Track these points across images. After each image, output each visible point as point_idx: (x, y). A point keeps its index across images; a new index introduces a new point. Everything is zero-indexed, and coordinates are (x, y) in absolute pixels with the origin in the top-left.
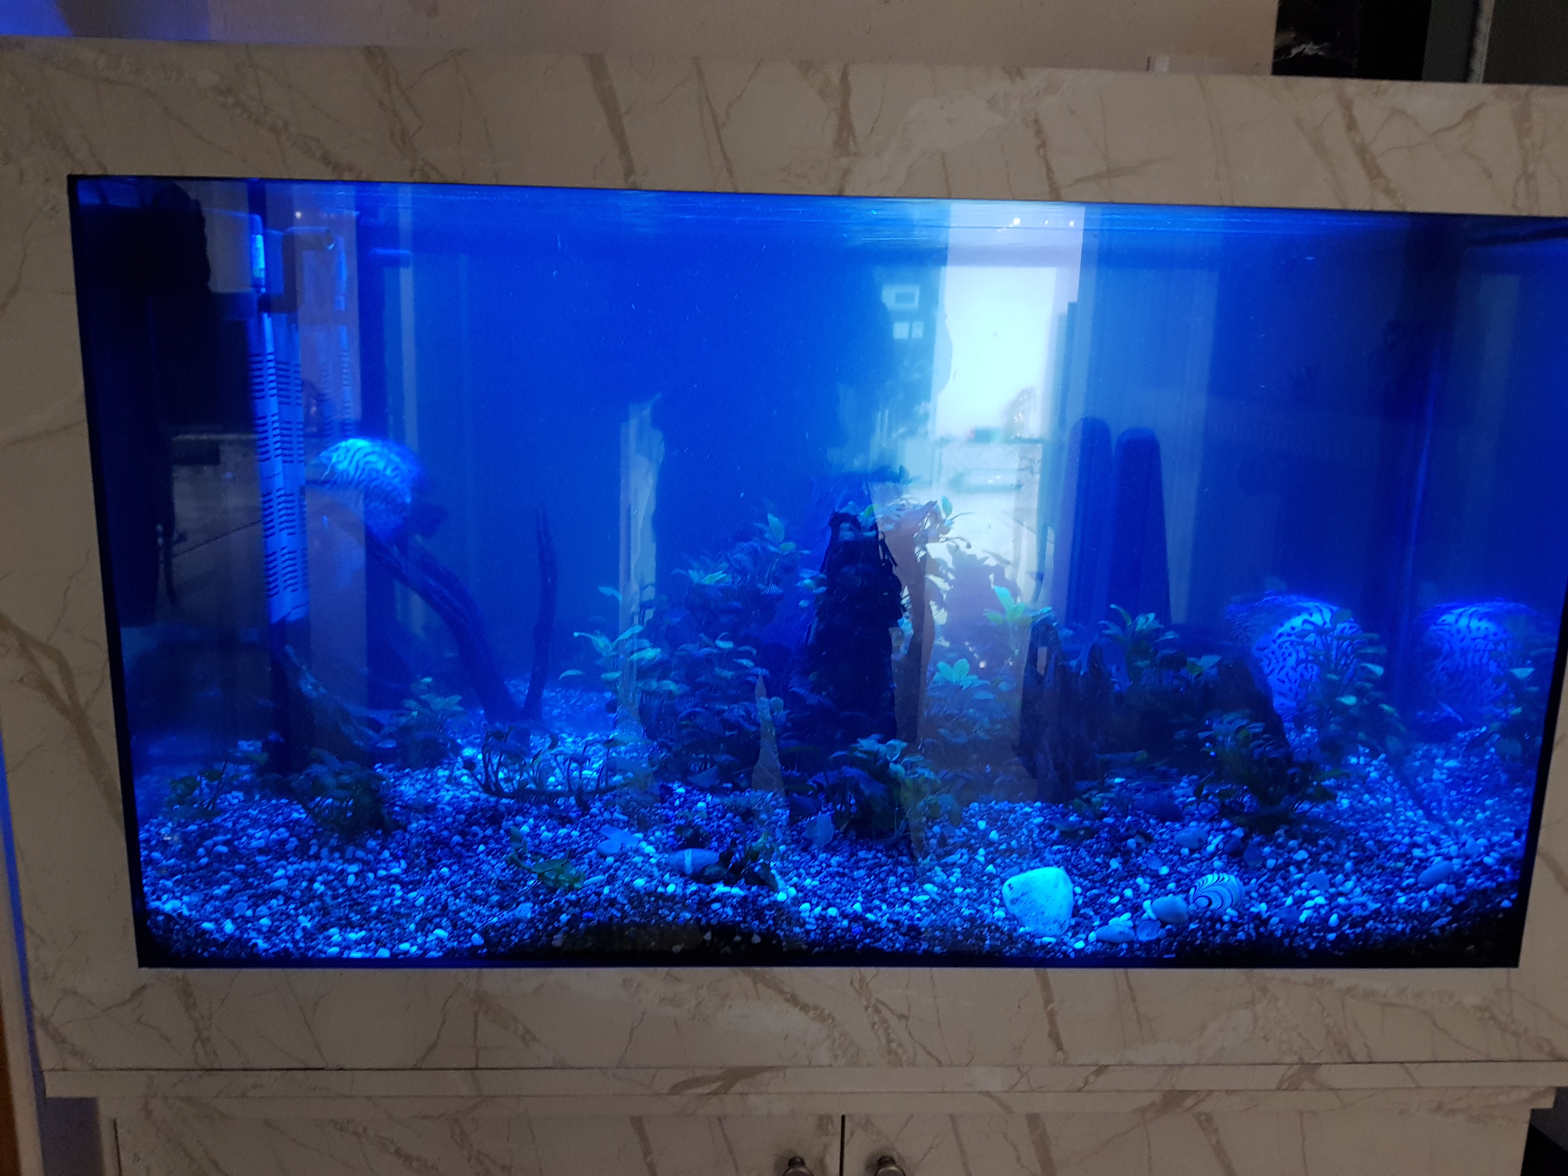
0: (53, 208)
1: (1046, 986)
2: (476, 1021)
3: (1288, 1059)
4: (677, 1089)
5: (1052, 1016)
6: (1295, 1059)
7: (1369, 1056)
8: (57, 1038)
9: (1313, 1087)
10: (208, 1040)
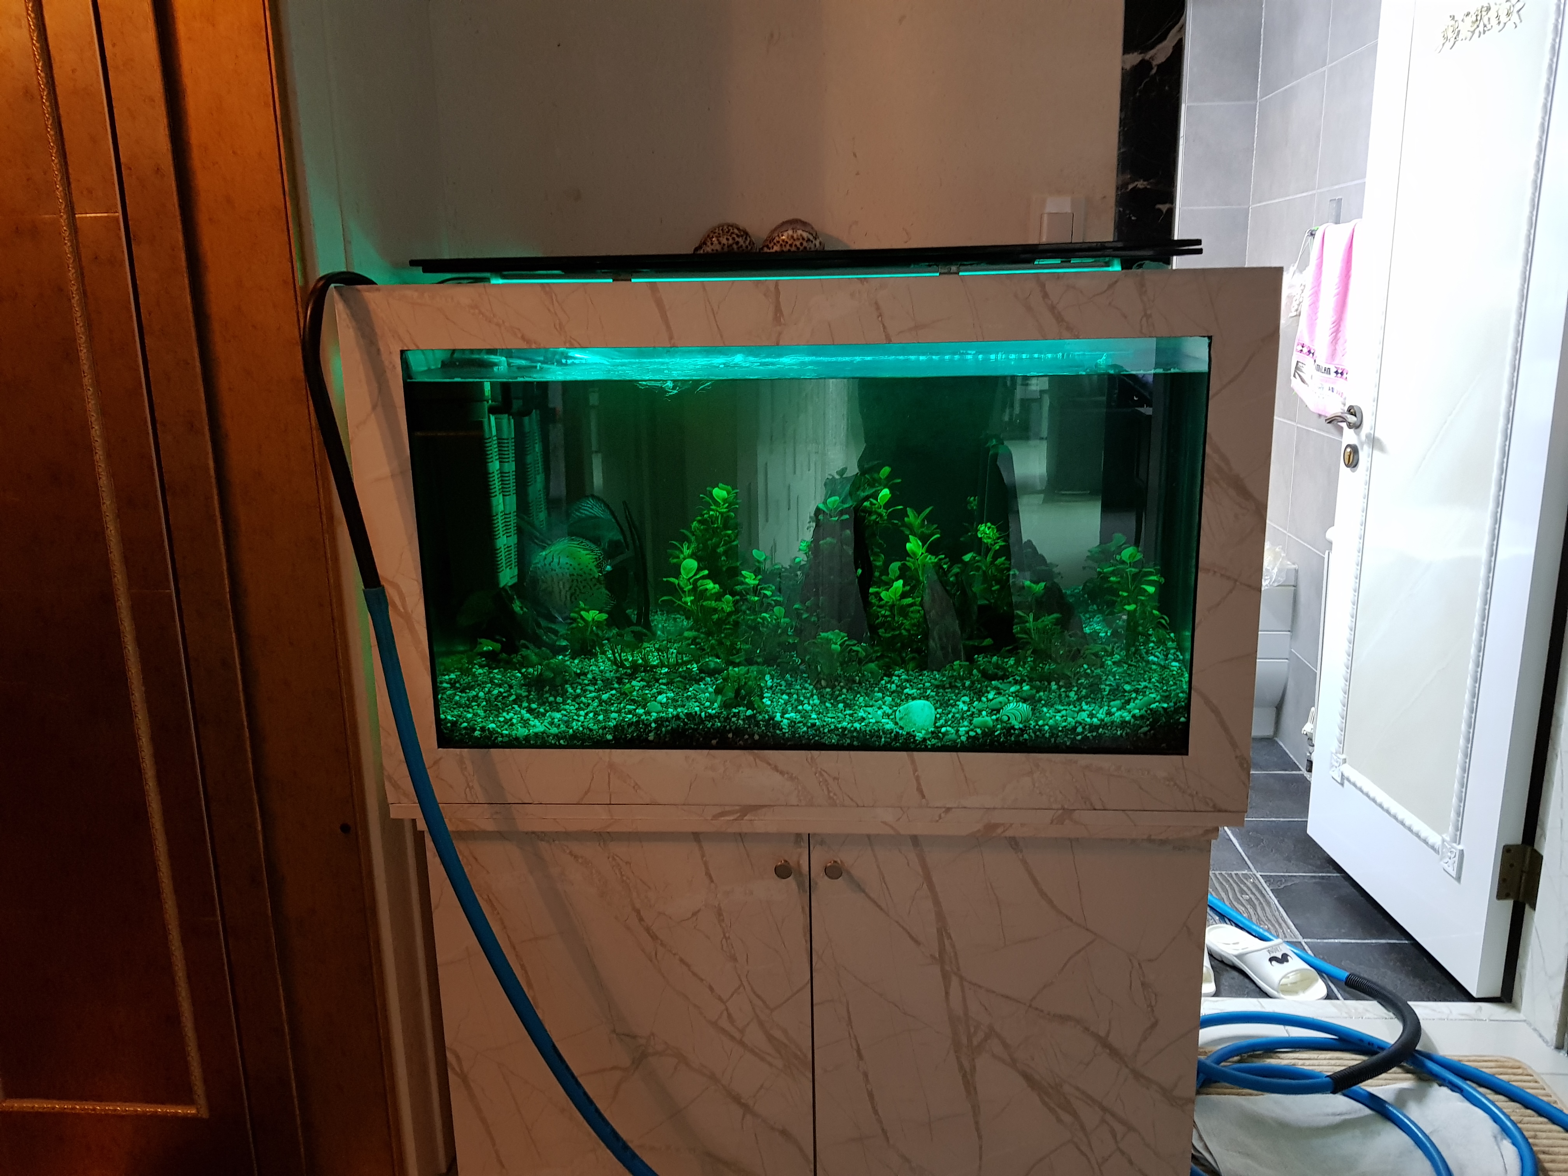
0: (393, 366)
1: (913, 762)
2: (609, 778)
3: (1055, 806)
4: (716, 817)
5: (918, 779)
6: (1060, 806)
7: (1103, 806)
8: (396, 786)
9: (1072, 823)
10: (473, 787)
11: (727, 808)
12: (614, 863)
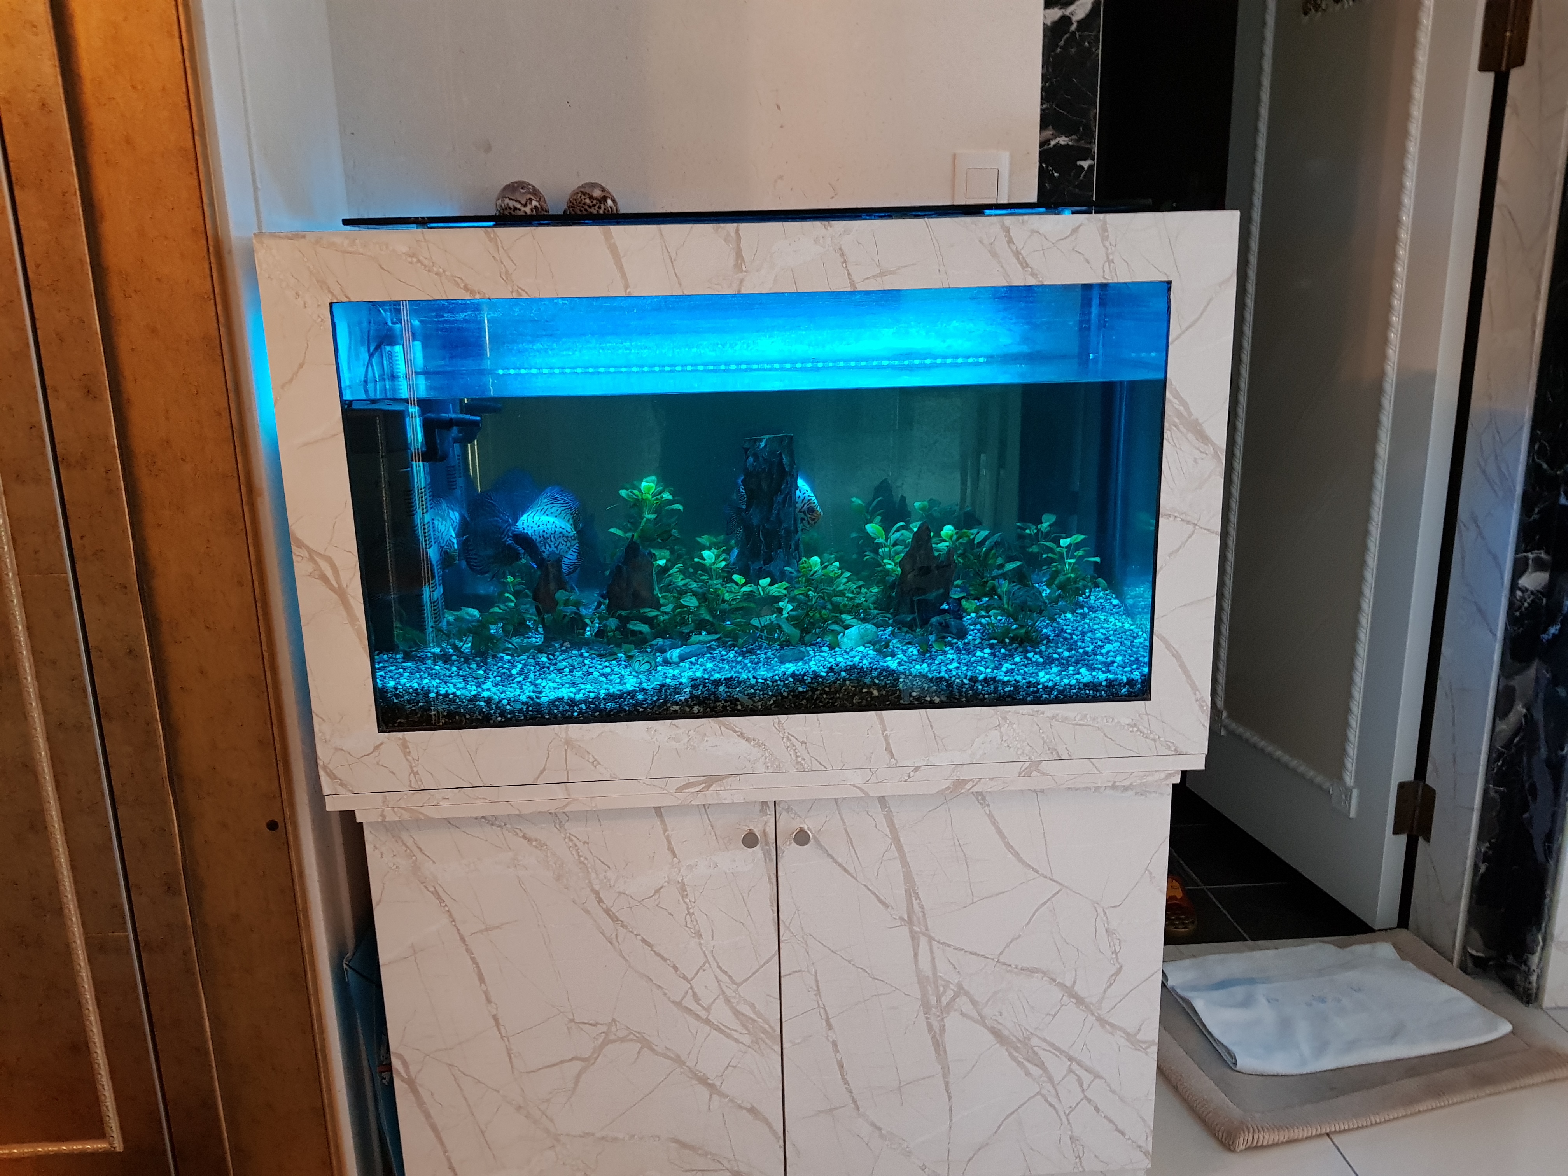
0: (322, 320)
1: (882, 722)
3: (1022, 759)
4: (679, 790)
5: (886, 738)
6: (1027, 758)
7: (1069, 756)
8: (332, 776)
9: (1039, 774)
10: (417, 773)
11: (692, 780)
12: (571, 844)
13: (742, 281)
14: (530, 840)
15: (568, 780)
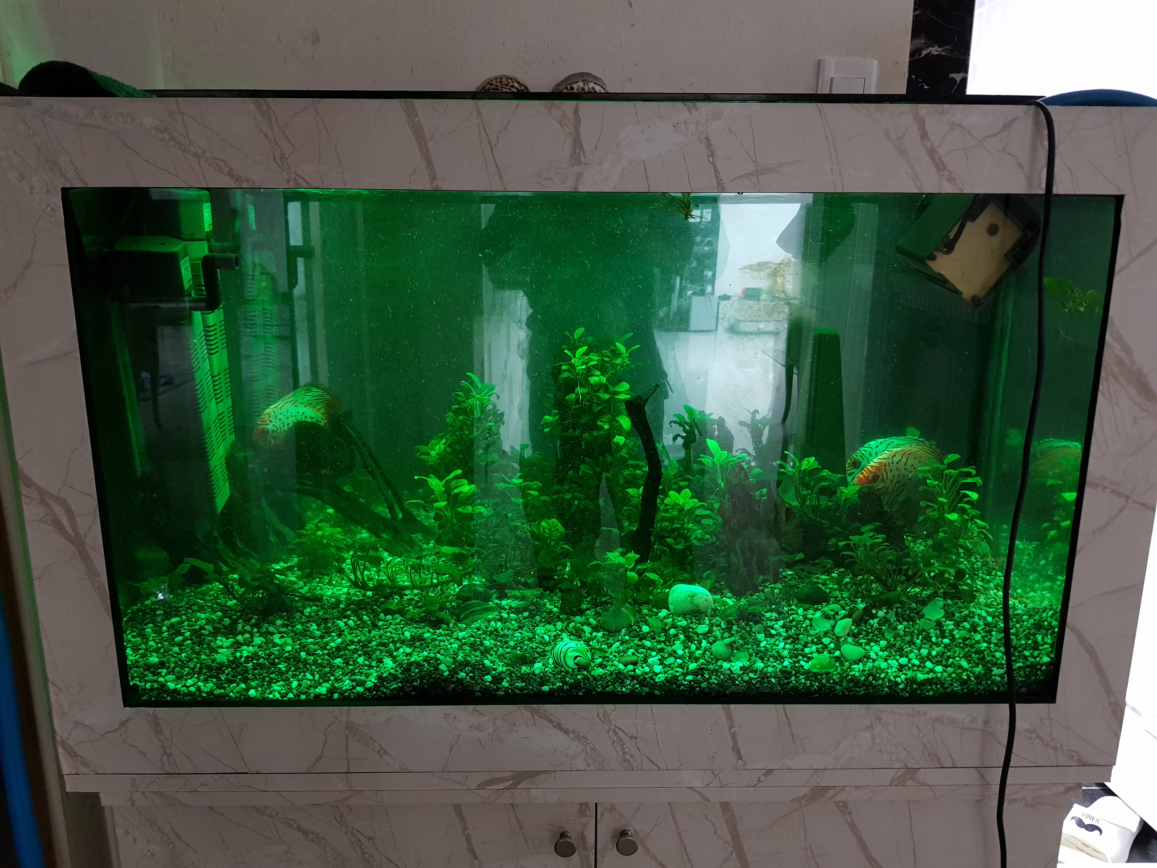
0: (52, 209)
1: (729, 716)
2: (347, 741)
3: (897, 765)
4: (482, 786)
5: (734, 736)
6: (902, 765)
7: (953, 763)
8: (72, 754)
9: (915, 784)
10: (171, 754)
11: (497, 775)
12: (353, 839)
13: (579, 176)
14: (305, 832)
15: (349, 770)
